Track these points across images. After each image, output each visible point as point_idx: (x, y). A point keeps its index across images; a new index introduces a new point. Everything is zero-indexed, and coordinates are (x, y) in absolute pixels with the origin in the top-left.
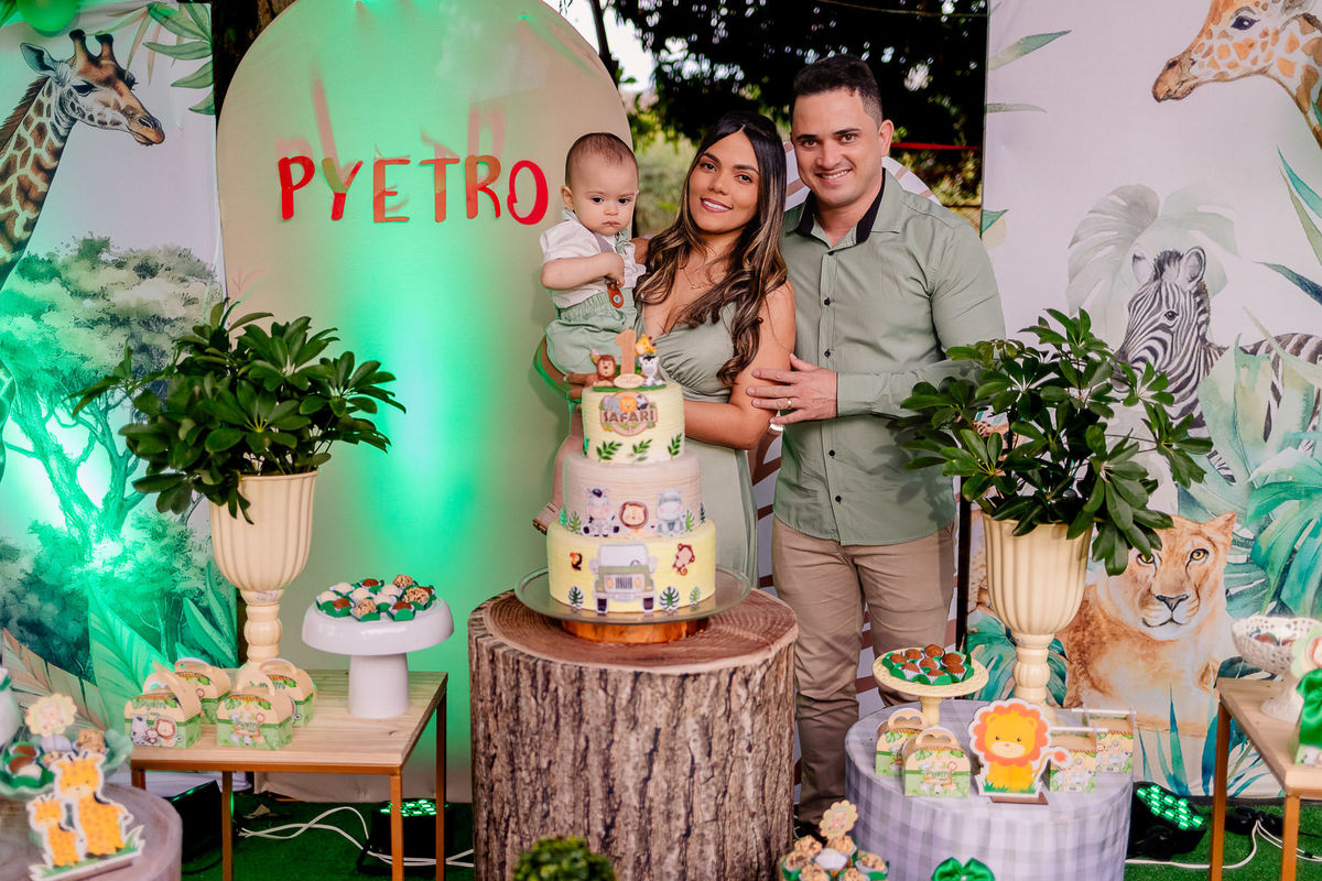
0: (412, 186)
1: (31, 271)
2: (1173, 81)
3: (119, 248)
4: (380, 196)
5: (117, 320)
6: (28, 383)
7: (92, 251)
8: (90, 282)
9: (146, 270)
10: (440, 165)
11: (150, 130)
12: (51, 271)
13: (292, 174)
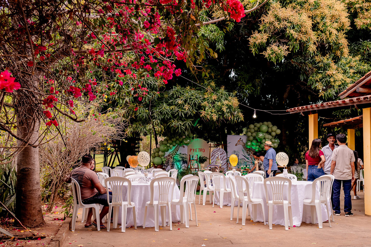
0: (198, 150)
1: (177, 155)
2: (236, 145)
3: (182, 153)
4: (196, 150)
5: (181, 157)
6: (176, 161)
7: (180, 154)
8: (180, 155)
9: (183, 155)
10: (199, 149)
11: (184, 147)
12: (178, 155)
13: (191, 150)
